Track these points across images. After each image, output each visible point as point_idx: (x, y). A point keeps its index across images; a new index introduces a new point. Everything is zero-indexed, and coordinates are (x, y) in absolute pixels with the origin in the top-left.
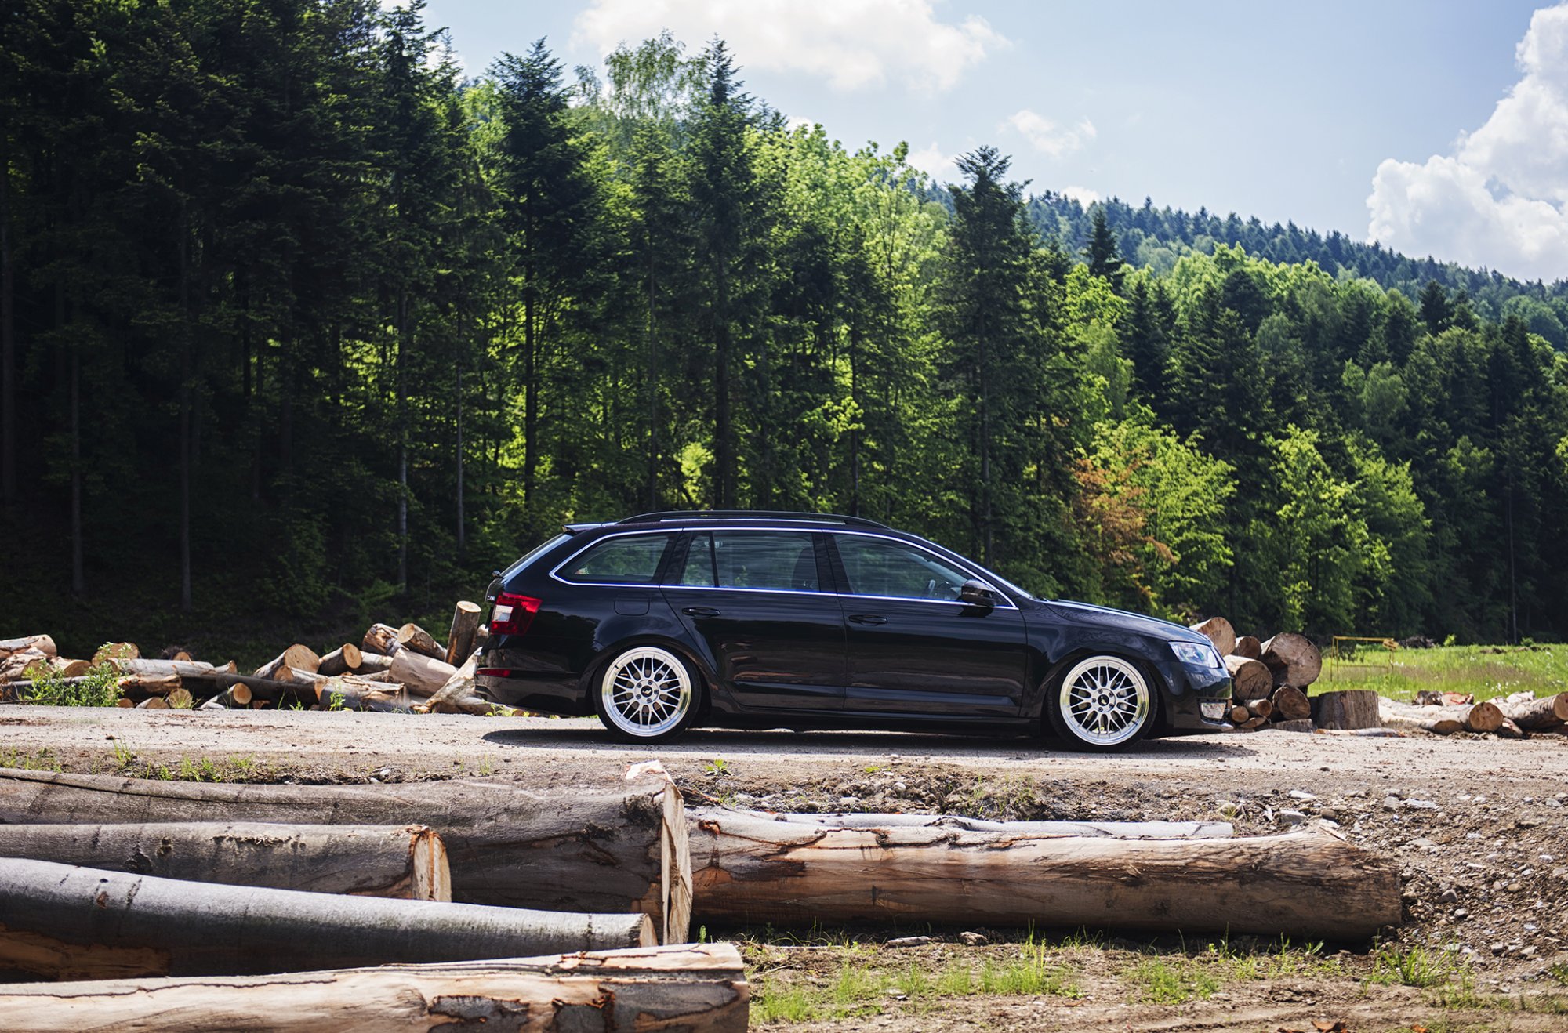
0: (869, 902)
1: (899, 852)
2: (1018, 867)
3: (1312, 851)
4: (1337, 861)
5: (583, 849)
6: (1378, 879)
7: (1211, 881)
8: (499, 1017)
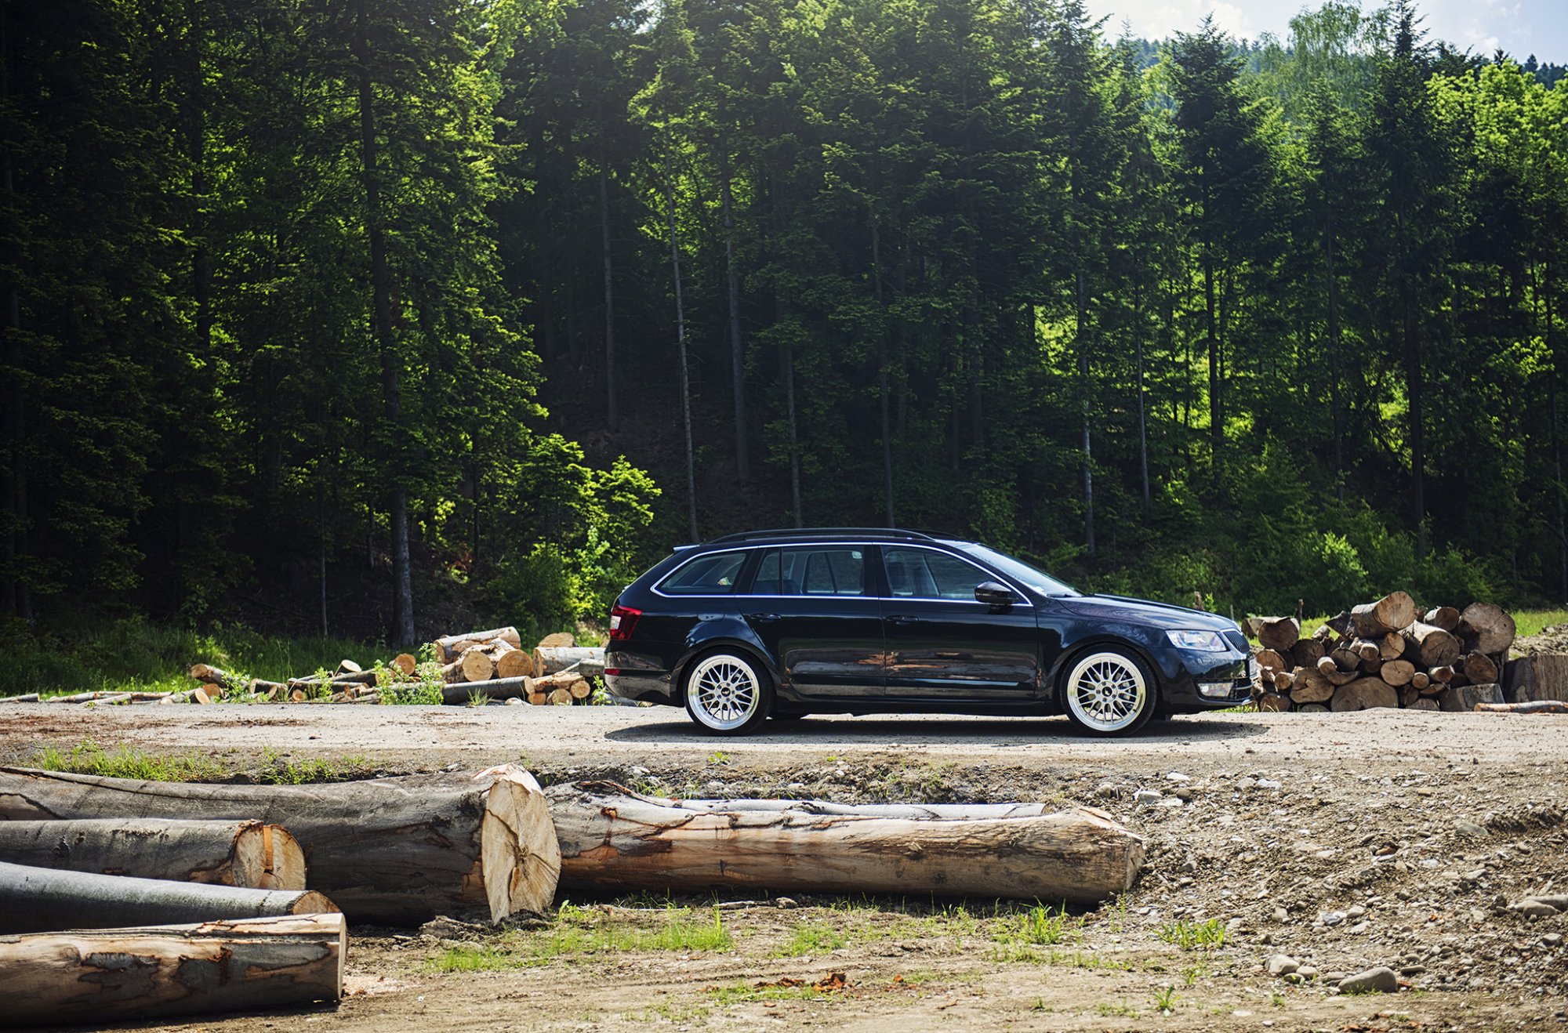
0: (719, 873)
1: (744, 832)
2: (830, 844)
3: (1060, 829)
4: (1079, 838)
5: (429, 835)
6: (1110, 854)
7: (976, 855)
8: (136, 968)
